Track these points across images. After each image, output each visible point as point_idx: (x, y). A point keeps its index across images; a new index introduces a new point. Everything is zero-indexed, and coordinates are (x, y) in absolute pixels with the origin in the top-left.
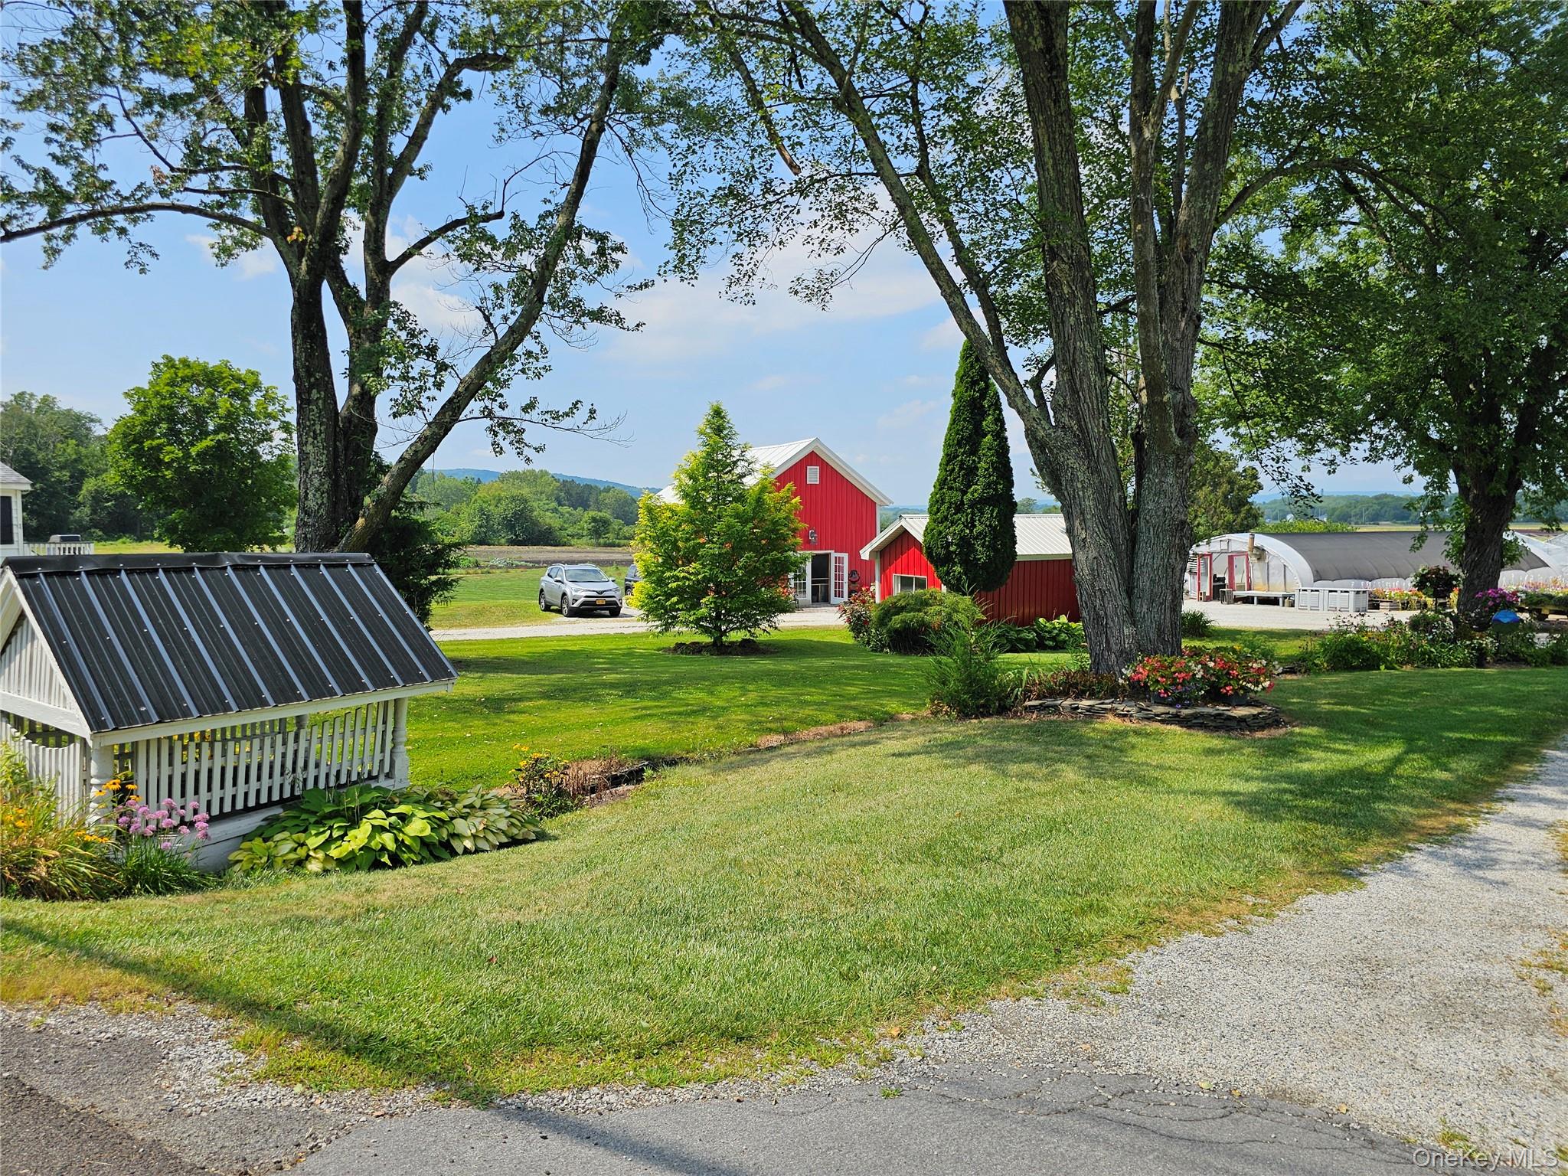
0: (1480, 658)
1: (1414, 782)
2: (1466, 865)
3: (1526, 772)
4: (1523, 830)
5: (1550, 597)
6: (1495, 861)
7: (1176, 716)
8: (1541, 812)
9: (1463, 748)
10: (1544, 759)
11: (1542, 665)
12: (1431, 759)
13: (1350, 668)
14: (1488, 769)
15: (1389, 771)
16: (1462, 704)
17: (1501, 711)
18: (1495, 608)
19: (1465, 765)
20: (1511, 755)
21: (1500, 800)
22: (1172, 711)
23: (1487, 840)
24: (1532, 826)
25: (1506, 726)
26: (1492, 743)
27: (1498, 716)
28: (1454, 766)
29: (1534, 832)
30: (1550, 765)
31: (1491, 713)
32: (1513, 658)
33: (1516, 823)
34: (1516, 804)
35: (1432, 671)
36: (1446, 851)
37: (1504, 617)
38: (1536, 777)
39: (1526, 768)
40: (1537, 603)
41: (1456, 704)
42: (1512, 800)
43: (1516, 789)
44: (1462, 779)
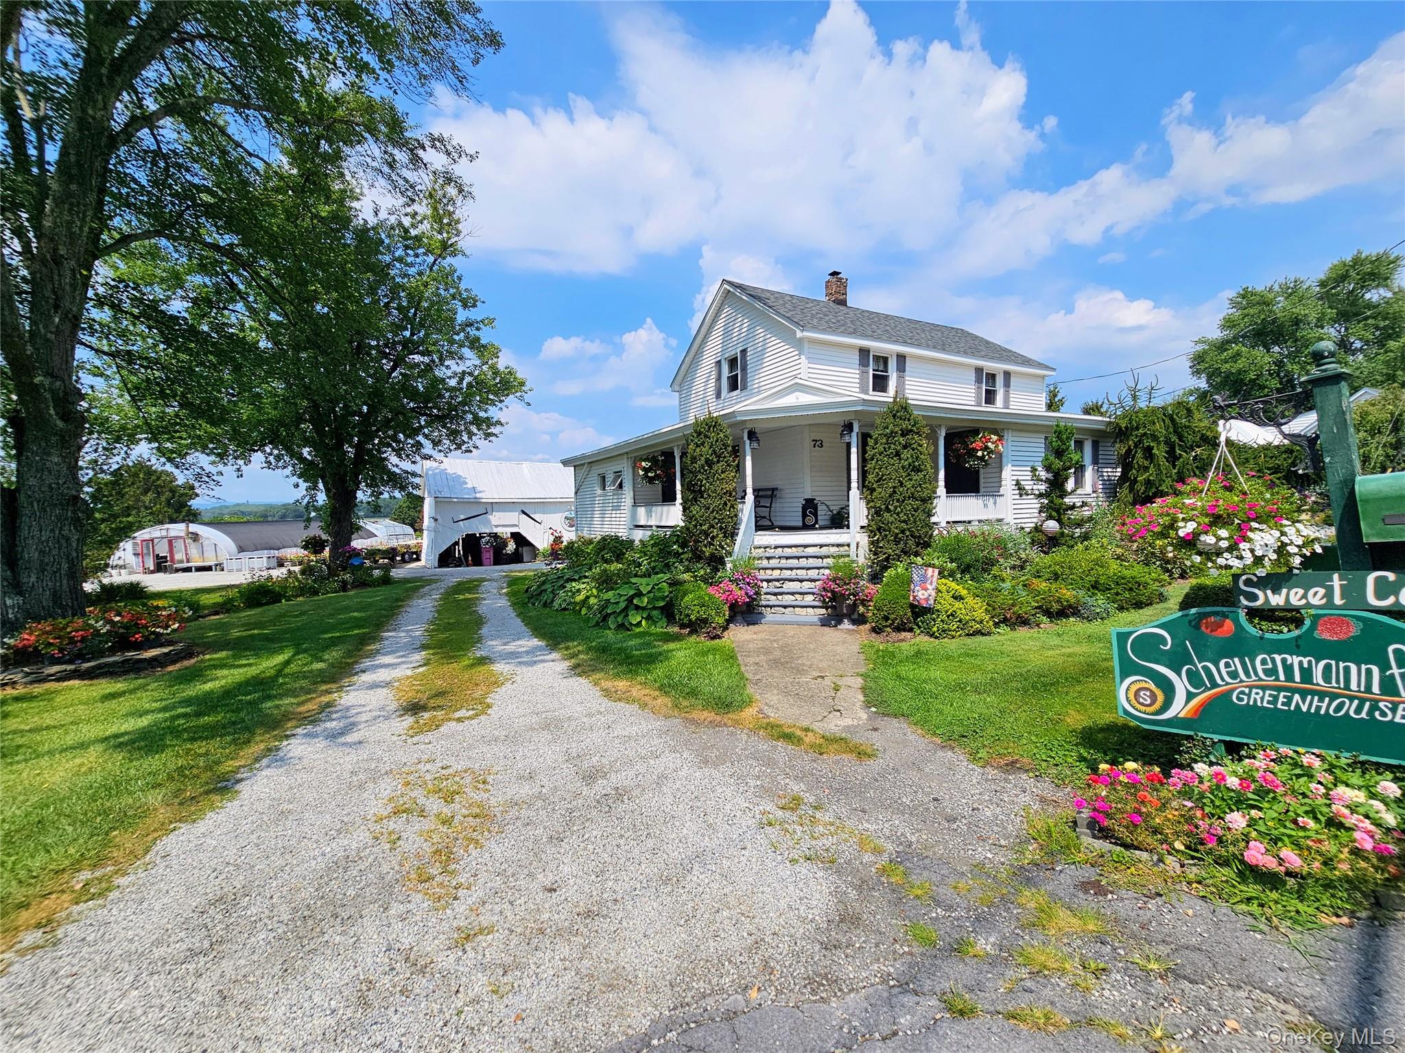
0: (344, 587)
1: (296, 676)
2: (333, 736)
3: (372, 650)
4: (371, 692)
5: (379, 550)
6: (353, 724)
7: (75, 671)
8: (382, 675)
9: (334, 643)
10: (382, 639)
11: (378, 586)
12: (311, 656)
13: (260, 605)
14: (349, 654)
15: (279, 673)
16: (333, 615)
17: (356, 614)
18: (350, 557)
19: (333, 655)
20: (364, 640)
21: (356, 674)
22: (72, 667)
23: (348, 709)
24: (378, 686)
25: (358, 624)
26: (351, 636)
27: (355, 618)
28: (326, 657)
29: (379, 690)
30: (386, 642)
31: (351, 618)
32: (362, 584)
33: (367, 688)
34: (367, 673)
35: (316, 598)
36: (318, 728)
37: (356, 562)
38: (378, 652)
39: (372, 647)
40: (372, 554)
41: (331, 615)
42: (364, 672)
43: (367, 663)
44: (332, 665)
